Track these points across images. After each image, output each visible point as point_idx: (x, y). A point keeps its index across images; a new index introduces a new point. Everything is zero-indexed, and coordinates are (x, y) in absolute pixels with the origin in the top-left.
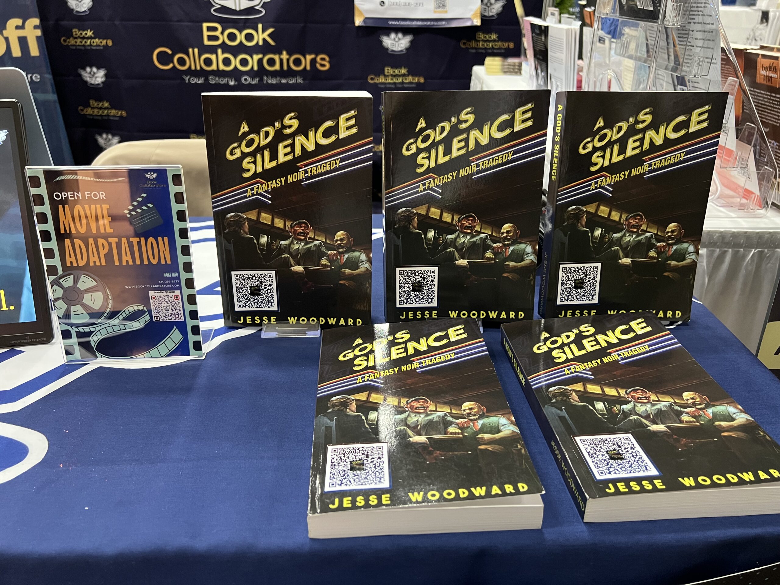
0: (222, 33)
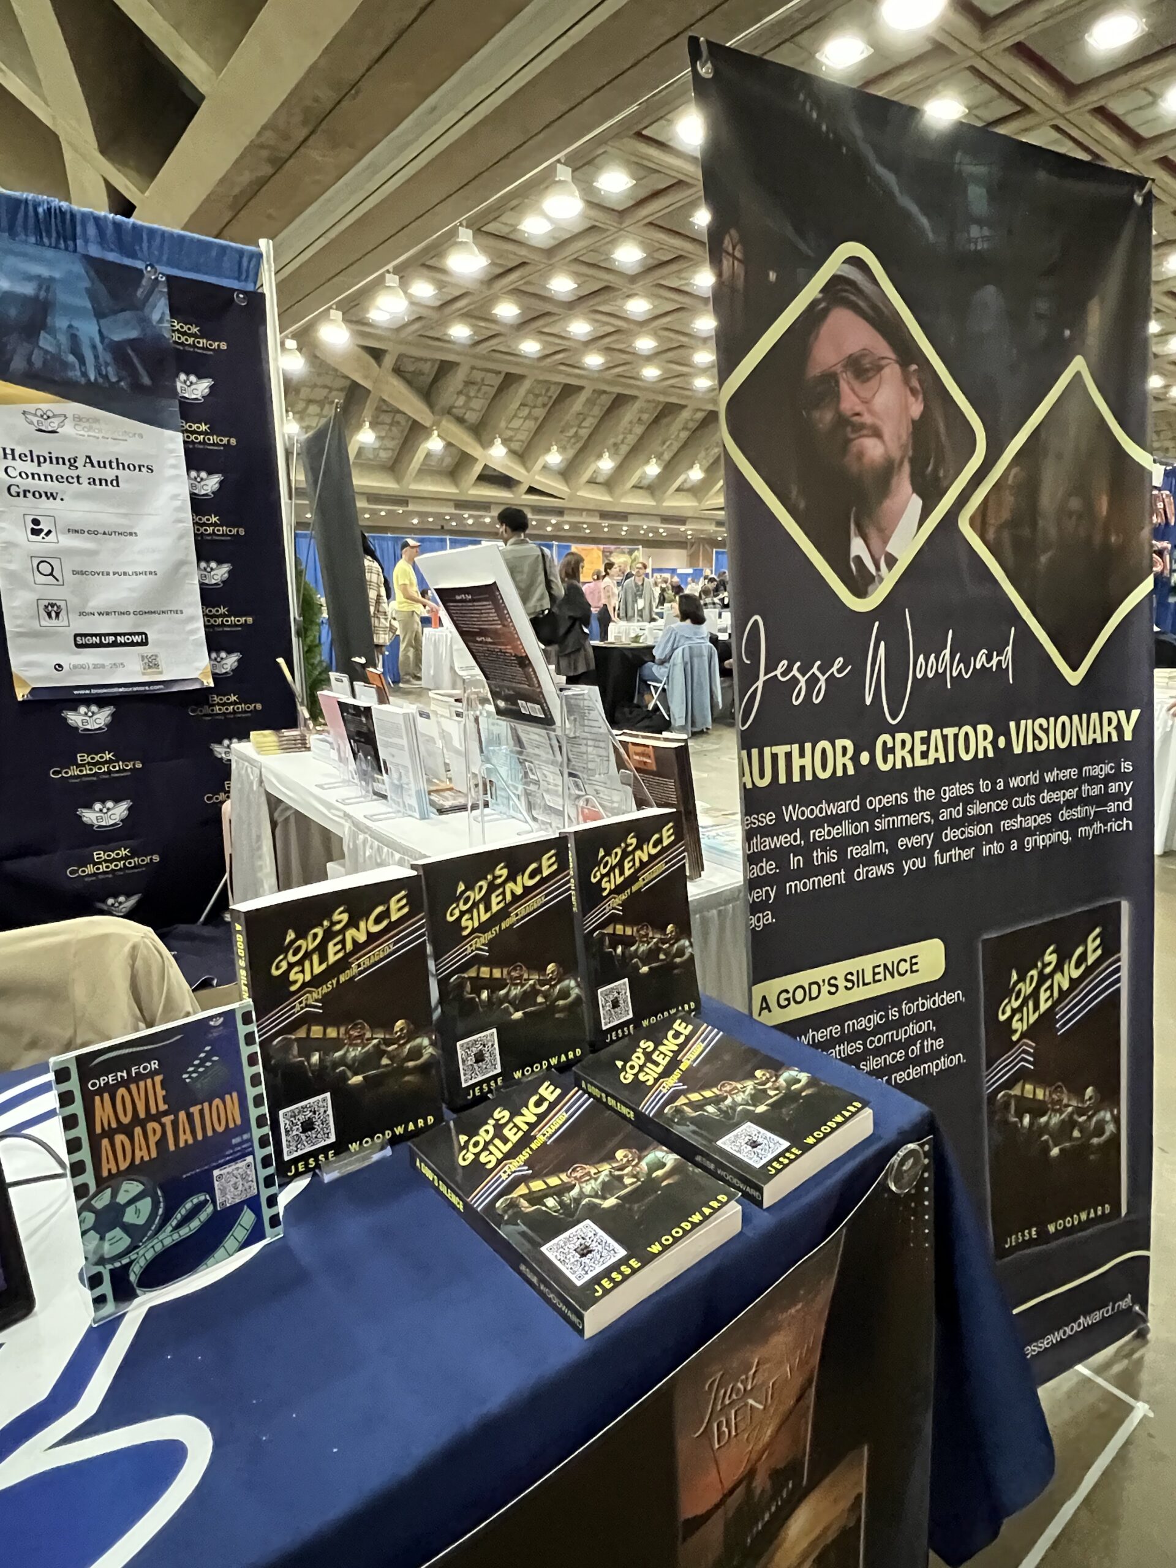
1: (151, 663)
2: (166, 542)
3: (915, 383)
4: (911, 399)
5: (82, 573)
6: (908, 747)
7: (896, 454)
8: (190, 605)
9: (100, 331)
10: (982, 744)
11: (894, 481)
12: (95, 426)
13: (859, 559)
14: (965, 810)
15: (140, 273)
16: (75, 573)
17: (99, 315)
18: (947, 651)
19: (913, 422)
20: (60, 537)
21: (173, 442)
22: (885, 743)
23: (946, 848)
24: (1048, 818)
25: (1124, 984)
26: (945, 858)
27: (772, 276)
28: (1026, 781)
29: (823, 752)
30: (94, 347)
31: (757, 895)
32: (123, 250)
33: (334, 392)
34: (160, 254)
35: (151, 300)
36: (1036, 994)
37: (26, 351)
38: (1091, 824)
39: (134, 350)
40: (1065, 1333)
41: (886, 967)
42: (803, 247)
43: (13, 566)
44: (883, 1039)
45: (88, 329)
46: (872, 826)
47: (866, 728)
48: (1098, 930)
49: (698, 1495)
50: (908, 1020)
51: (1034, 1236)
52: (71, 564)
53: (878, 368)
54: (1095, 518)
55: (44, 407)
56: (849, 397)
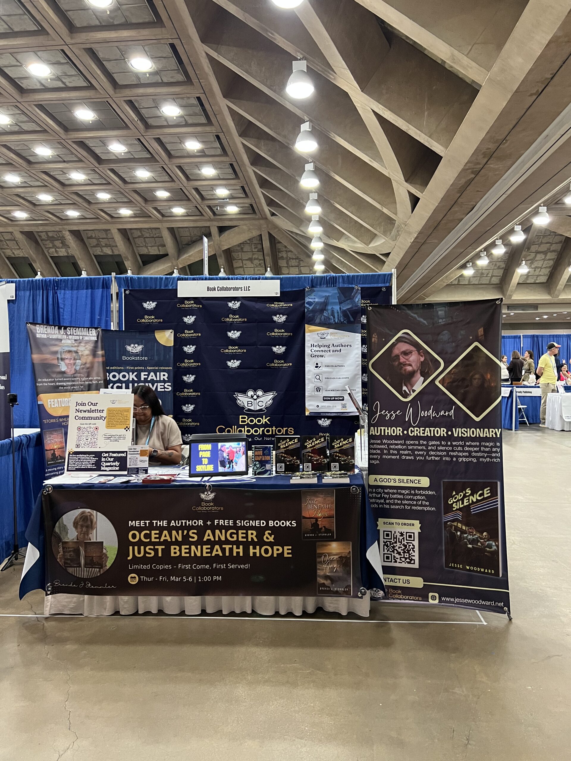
0: (248, 419)
1: (344, 406)
2: (353, 368)
3: (422, 354)
4: (421, 357)
5: (328, 378)
6: (419, 431)
8: (358, 388)
9: (340, 308)
10: (442, 433)
11: (415, 375)
12: (336, 335)
13: (405, 391)
14: (437, 448)
15: (353, 288)
16: (326, 378)
17: (340, 303)
19: (421, 362)
20: (323, 368)
21: (358, 337)
22: (411, 430)
23: (430, 456)
24: (467, 454)
25: (499, 506)
26: (430, 458)
27: (384, 340)
28: (458, 444)
29: (394, 430)
30: (338, 313)
31: (375, 457)
32: (349, 283)
33: (554, 245)
34: (360, 282)
35: (356, 295)
36: (462, 500)
37: (320, 317)
38: (485, 458)
39: (349, 311)
40: (473, 602)
41: (411, 480)
42: (391, 333)
43: (309, 377)
44: (410, 497)
45: (337, 308)
46: (407, 447)
47: (406, 426)
48: (489, 488)
49: (305, 514)
50: (417, 495)
51: (461, 567)
52: (325, 376)
53: (411, 352)
54: (485, 379)
55: (323, 331)
56: (402, 359)
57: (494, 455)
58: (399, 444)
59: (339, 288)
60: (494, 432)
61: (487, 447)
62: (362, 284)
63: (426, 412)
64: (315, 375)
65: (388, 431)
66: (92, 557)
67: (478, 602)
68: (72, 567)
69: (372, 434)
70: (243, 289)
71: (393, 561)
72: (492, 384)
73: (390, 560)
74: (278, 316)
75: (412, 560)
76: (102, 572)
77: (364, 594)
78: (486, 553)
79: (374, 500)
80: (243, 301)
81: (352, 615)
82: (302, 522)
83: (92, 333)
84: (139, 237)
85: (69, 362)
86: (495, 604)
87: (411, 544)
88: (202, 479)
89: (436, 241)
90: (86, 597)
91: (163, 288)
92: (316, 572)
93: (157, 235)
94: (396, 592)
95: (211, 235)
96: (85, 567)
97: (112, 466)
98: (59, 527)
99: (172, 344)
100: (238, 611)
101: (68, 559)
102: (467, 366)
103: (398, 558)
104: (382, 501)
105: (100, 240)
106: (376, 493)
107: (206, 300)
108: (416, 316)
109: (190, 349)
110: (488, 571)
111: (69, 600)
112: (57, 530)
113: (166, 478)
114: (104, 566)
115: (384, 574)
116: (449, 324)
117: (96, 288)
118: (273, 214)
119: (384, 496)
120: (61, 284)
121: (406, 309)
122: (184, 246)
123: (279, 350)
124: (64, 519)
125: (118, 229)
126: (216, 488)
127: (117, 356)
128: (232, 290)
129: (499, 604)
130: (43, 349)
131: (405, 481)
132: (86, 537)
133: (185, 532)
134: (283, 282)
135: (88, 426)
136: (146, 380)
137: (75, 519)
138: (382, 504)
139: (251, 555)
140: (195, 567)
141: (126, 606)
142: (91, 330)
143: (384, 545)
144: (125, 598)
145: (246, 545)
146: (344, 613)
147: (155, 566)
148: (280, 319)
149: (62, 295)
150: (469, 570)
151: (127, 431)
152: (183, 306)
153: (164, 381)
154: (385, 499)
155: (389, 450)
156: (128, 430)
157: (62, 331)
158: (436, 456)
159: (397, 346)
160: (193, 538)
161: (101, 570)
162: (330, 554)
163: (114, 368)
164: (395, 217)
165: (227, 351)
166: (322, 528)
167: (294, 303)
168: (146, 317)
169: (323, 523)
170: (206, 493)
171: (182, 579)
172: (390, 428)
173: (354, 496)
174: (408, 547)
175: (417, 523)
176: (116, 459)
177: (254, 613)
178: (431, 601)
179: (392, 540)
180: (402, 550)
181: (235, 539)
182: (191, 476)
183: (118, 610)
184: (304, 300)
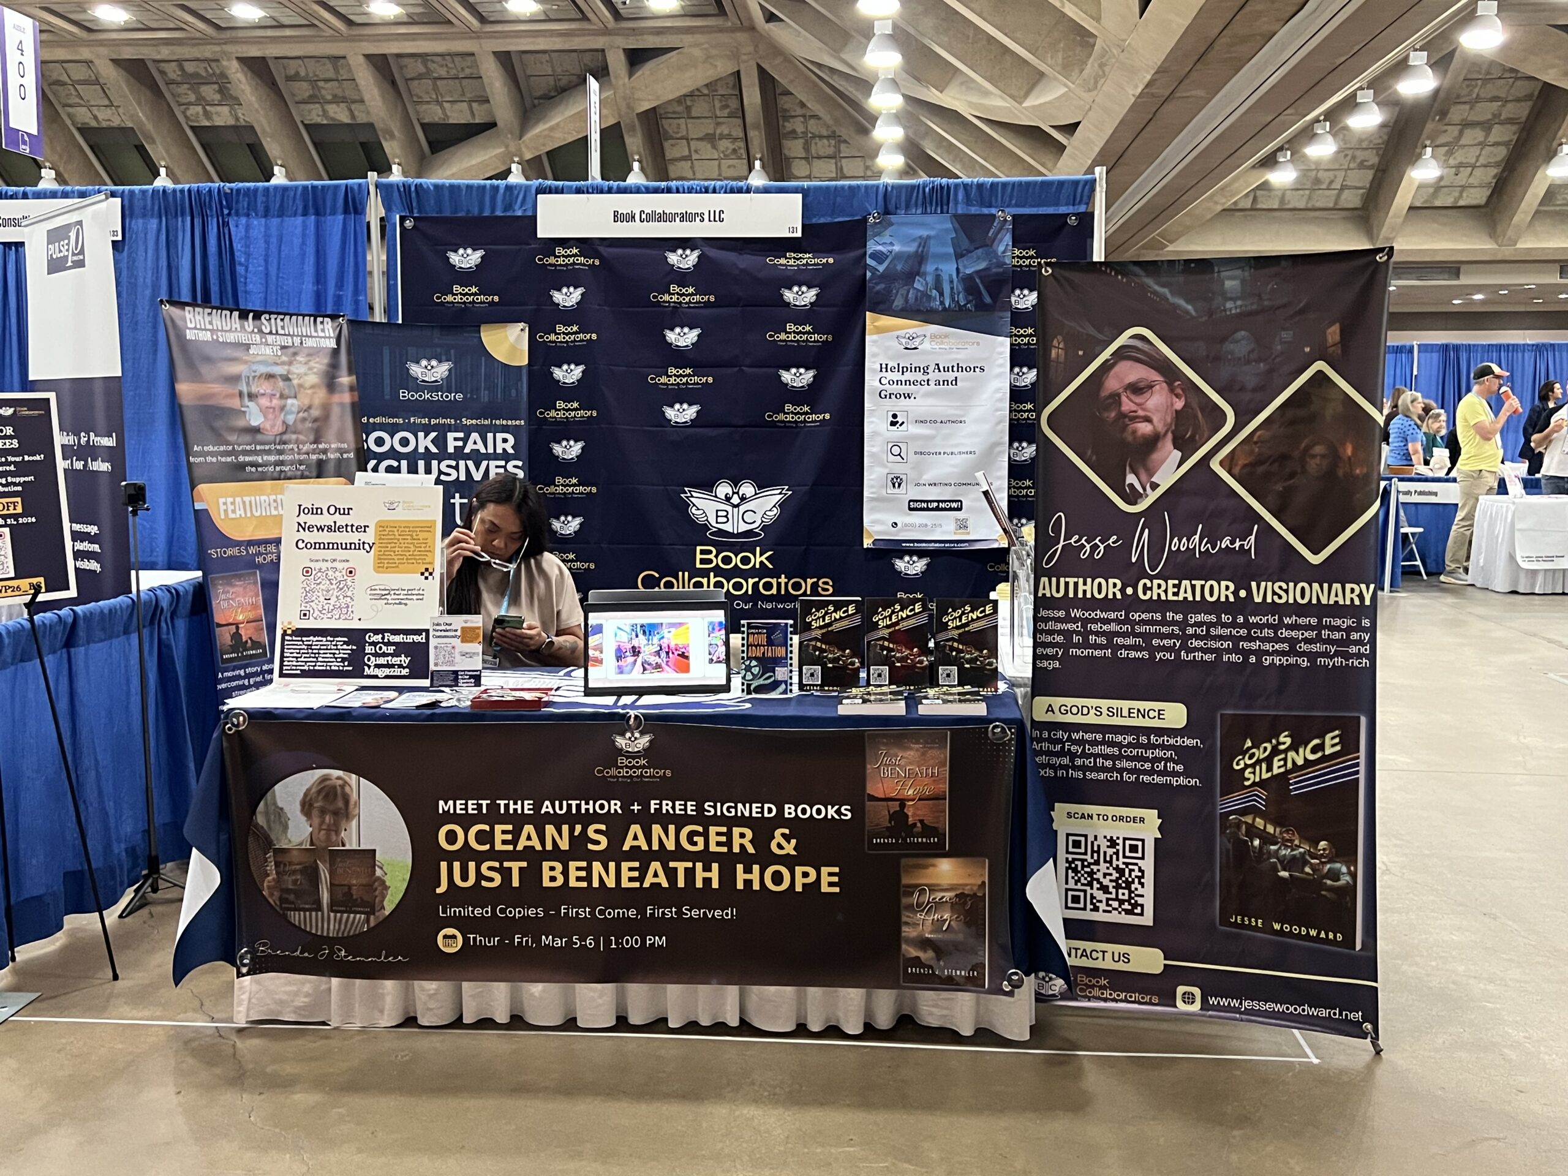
0: (716, 556)
1: (963, 525)
2: (986, 427)
3: (1179, 391)
4: (1175, 399)
5: (921, 453)
6: (1163, 587)
7: (1161, 428)
8: (1000, 478)
9: (958, 269)
10: (1223, 592)
12: (945, 341)
13: (1131, 486)
14: (1208, 631)
15: (993, 217)
16: (916, 453)
17: (959, 256)
18: (1197, 537)
19: (1177, 411)
20: (910, 427)
21: (1002, 346)
22: (1145, 584)
23: (1189, 651)
24: (1285, 646)
25: (1362, 777)
26: (1191, 657)
27: (1081, 353)
28: (1264, 620)
29: (1100, 584)
30: (952, 282)
31: (1050, 651)
32: (983, 204)
33: (1510, 105)
34: (1011, 200)
35: (999, 236)
36: (1269, 761)
37: (905, 292)
38: (1332, 658)
39: (980, 278)
40: (1288, 1009)
41: (1139, 710)
42: (1100, 336)
43: (874, 450)
44: (1135, 752)
45: (949, 269)
46: (1133, 629)
47: (1131, 574)
48: (1337, 732)
49: (874, 788)
50: (1154, 747)
51: (1260, 925)
52: (914, 447)
53: (1151, 387)
54: (1339, 458)
55: (911, 331)
56: (1127, 405)
57: (1354, 649)
58: (1113, 620)
59: (957, 217)
60: (1357, 592)
61: (1338, 629)
62: (1017, 205)
63: (1184, 540)
64: (890, 445)
65: (1085, 588)
66: (350, 887)
67: (1299, 1010)
68: (300, 910)
69: (1044, 595)
70: (706, 217)
71: (1089, 907)
72: (1358, 471)
73: (1081, 905)
74: (796, 289)
75: (1136, 905)
76: (372, 924)
77: (1018, 985)
78: (1323, 893)
79: (1044, 759)
80: (706, 249)
81: (985, 1036)
82: (867, 809)
83: (323, 330)
84: (420, 77)
85: (268, 404)
86: (1341, 1014)
87: (1136, 868)
88: (617, 701)
89: (1200, 93)
90: (335, 981)
91: (499, 213)
92: (899, 931)
93: (468, 71)
94: (1094, 981)
95: (608, 74)
96: (332, 911)
97: (393, 666)
98: (267, 814)
99: (526, 362)
100: (705, 1022)
101: (288, 891)
102: (1292, 423)
103: (1101, 901)
104: (1066, 761)
105: (321, 84)
106: (1050, 740)
107: (610, 246)
108: (1165, 291)
109: (569, 374)
110: (1327, 935)
111: (294, 988)
112: (260, 820)
113: (528, 696)
114: (377, 909)
115: (1067, 938)
116: (1250, 314)
117: (328, 211)
118: (771, 18)
119: (1069, 750)
120: (237, 202)
121: (1141, 273)
122: (536, 102)
123: (798, 378)
124: (277, 794)
125: (368, 57)
126: (653, 722)
127: (387, 390)
128: (678, 219)
129: (1351, 1016)
130: (204, 369)
131: (1125, 713)
132: (334, 838)
133: (578, 828)
134: (810, 199)
135: (329, 565)
136: (459, 454)
137: (306, 795)
138: (1066, 768)
139: (740, 886)
140: (601, 912)
141: (432, 1005)
142: (322, 323)
143: (1067, 869)
144: (432, 986)
145: (728, 862)
146: (967, 1031)
147: (502, 911)
148: (802, 297)
149: (242, 229)
150: (1281, 932)
151: (426, 578)
152: (552, 260)
153: (506, 456)
154: (1073, 756)
155: (1086, 634)
156: (430, 578)
157: (250, 324)
158: (1205, 651)
159: (1117, 369)
160: (598, 843)
161: (372, 917)
162: (933, 888)
163: (378, 420)
164: (1095, 28)
165: (664, 380)
166: (915, 825)
167: (839, 257)
168: (457, 288)
169: (919, 812)
170: (628, 735)
171: (570, 943)
172: (1089, 580)
173: (999, 746)
174: (1127, 875)
175: (1152, 816)
176: (401, 649)
177: (746, 1028)
178: (1181, 1006)
179: (1088, 857)
180: (1111, 881)
181: (700, 847)
182: (589, 692)
183: (412, 1014)
184: (865, 246)
